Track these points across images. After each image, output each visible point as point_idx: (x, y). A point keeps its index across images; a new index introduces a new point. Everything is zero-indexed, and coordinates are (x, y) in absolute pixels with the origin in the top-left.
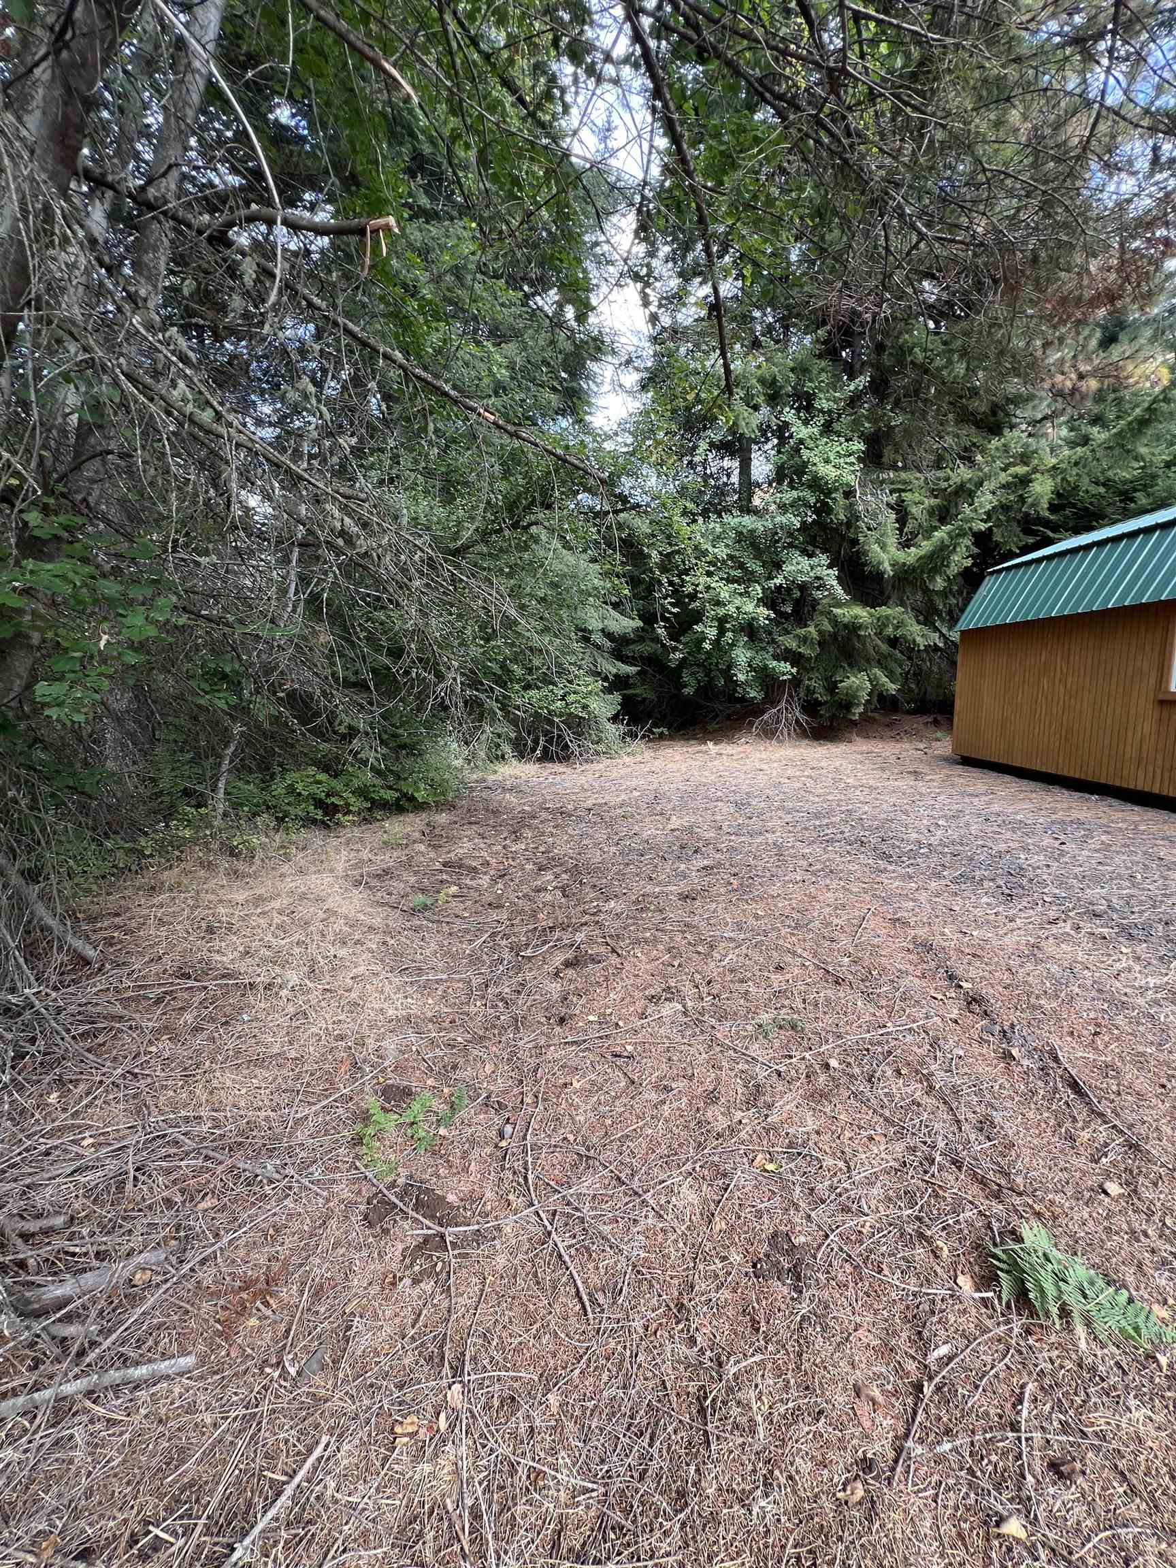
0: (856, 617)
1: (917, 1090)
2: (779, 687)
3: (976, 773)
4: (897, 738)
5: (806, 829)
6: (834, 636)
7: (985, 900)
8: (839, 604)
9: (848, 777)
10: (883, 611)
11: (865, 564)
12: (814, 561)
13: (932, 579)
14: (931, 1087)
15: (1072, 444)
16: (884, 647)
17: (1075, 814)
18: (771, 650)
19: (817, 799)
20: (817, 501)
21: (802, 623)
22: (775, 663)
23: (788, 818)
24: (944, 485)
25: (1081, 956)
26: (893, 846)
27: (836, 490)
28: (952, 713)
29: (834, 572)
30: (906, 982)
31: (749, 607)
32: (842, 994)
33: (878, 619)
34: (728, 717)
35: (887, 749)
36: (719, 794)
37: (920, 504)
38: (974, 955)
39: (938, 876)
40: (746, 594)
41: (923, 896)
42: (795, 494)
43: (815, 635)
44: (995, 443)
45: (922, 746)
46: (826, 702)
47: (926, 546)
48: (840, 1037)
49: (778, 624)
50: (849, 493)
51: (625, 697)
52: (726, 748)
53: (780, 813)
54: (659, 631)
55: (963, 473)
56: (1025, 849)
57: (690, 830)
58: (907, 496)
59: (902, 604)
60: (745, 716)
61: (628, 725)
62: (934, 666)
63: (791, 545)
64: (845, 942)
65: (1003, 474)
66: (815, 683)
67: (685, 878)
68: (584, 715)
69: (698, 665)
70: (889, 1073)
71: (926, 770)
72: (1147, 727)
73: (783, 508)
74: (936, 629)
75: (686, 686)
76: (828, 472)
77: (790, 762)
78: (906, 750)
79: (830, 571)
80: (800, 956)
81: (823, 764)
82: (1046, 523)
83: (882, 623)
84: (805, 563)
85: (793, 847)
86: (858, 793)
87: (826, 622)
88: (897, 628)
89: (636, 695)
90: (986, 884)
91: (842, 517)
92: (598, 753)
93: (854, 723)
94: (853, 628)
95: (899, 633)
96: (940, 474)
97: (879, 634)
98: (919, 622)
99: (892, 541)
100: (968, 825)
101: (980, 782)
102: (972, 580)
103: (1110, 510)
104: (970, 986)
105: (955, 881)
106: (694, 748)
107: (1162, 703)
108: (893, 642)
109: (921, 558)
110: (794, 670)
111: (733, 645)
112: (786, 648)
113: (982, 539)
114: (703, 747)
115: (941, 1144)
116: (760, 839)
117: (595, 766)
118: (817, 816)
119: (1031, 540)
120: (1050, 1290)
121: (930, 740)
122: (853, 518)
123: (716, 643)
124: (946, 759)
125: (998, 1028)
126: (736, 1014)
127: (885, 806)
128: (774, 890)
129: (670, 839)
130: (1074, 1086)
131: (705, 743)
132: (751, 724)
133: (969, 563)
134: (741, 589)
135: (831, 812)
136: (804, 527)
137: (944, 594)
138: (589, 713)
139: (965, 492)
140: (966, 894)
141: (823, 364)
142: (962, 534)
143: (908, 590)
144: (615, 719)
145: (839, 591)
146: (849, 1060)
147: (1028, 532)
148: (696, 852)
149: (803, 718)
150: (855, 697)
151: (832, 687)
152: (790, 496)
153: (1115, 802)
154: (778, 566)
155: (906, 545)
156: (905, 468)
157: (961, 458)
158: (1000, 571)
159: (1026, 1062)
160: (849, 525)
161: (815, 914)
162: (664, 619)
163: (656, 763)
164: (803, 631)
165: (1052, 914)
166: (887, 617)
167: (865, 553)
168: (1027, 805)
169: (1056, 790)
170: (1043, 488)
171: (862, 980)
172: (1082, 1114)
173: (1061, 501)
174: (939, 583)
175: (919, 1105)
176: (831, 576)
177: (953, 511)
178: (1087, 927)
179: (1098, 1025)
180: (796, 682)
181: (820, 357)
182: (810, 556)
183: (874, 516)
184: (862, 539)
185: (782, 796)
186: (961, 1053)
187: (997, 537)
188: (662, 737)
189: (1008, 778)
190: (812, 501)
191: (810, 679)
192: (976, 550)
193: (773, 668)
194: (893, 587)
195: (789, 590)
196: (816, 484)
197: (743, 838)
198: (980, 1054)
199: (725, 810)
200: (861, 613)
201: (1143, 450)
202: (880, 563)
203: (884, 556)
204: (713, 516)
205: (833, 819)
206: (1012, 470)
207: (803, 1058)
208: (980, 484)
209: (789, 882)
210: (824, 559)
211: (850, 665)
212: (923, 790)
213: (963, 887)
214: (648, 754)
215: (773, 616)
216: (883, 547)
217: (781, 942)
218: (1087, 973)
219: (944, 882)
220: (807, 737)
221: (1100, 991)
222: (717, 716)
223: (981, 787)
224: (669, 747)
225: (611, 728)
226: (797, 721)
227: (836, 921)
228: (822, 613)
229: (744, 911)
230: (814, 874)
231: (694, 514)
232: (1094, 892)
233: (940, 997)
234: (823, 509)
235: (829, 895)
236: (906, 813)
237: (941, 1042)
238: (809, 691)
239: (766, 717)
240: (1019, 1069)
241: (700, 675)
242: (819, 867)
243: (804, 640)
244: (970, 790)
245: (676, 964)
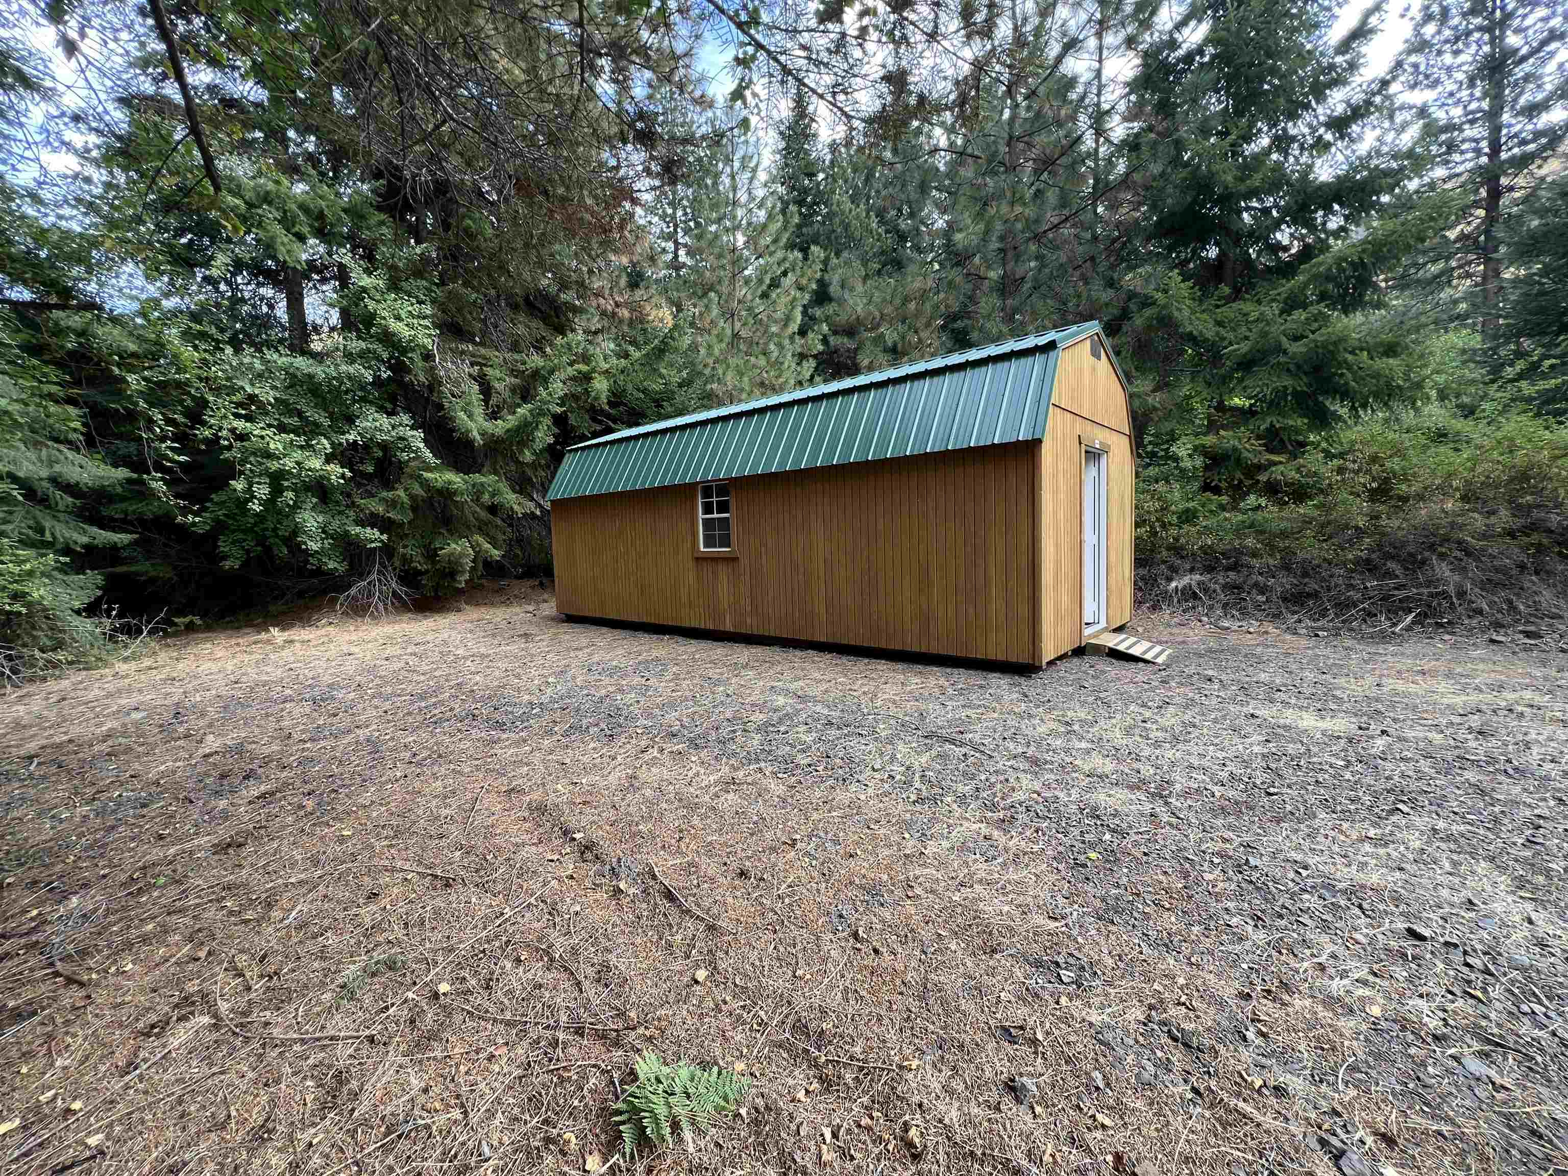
0: (450, 483)
1: (537, 971)
2: (368, 558)
3: (578, 628)
4: (507, 603)
5: (410, 714)
6: (429, 501)
7: (592, 745)
8: (429, 469)
9: (457, 647)
10: (478, 478)
11: (453, 430)
12: (395, 420)
13: (521, 452)
14: (552, 960)
15: (619, 356)
16: (483, 514)
17: (655, 653)
18: (352, 513)
19: (422, 678)
20: (391, 358)
21: (388, 485)
22: (358, 529)
23: (387, 705)
24: (522, 368)
25: (666, 775)
26: (507, 713)
27: (413, 350)
28: (552, 575)
29: (420, 434)
30: (524, 853)
31: (316, 463)
32: (453, 897)
33: (474, 486)
34: (301, 594)
35: (498, 615)
36: (288, 692)
37: (502, 383)
38: (584, 803)
39: (550, 733)
40: (308, 446)
41: (537, 758)
42: (363, 345)
43: (406, 499)
44: (559, 340)
45: (531, 608)
46: (427, 571)
47: (510, 421)
48: (451, 950)
49: (359, 485)
50: (428, 357)
51: (110, 578)
52: (299, 634)
53: (375, 702)
54: (154, 485)
55: (535, 361)
56: (621, 690)
57: (239, 750)
58: (489, 371)
59: (495, 473)
60: (325, 592)
61: (120, 616)
62: (532, 533)
63: (363, 400)
64: (455, 832)
65: (569, 369)
66: (411, 550)
67: (226, 819)
68: (18, 607)
69: (244, 532)
70: (509, 965)
71: (533, 630)
72: (691, 577)
73: (350, 357)
74: (532, 499)
75: (225, 558)
76: (401, 329)
77: (390, 640)
78: (517, 613)
79: (414, 433)
80: (402, 870)
81: (429, 637)
82: (608, 416)
83: (477, 492)
84: (384, 421)
85: (392, 739)
86: (469, 663)
87: (416, 486)
88: (493, 495)
89: (137, 574)
90: (593, 730)
91: (422, 378)
92: (55, 665)
93: (461, 592)
94: (446, 494)
95: (496, 500)
96: (517, 356)
97: (477, 500)
98: (514, 491)
99: (479, 411)
100: (574, 678)
101: (581, 636)
102: (555, 455)
103: (649, 412)
104: (581, 835)
105: (566, 735)
106: (246, 639)
107: (697, 559)
108: (493, 509)
109: (508, 431)
110: (385, 537)
111: (296, 507)
112: (372, 514)
113: (560, 420)
114: (263, 636)
115: (564, 1018)
116: (349, 738)
117: (51, 685)
118: (422, 697)
119: (598, 428)
120: (661, 1111)
121: (538, 603)
122: (434, 384)
123: (270, 503)
124: (553, 619)
125: (608, 867)
126: (306, 986)
127: (497, 673)
128: (366, 798)
129: (200, 769)
130: (669, 896)
131: (268, 631)
132: (334, 601)
133: (551, 440)
134: (301, 440)
135: (439, 689)
136: (378, 382)
137: (534, 466)
138: (29, 605)
139: (538, 377)
140: (576, 744)
141: (383, 217)
142: (542, 413)
143: (500, 458)
144: (91, 610)
145: (428, 454)
146: (463, 973)
147: (594, 420)
148: (247, 777)
149: (402, 590)
150: (458, 563)
151: (431, 555)
152: (356, 345)
153: (680, 639)
154: (350, 420)
155: (494, 415)
156: (482, 344)
157: (535, 347)
158: (576, 450)
159: (632, 891)
160: (430, 388)
161: (420, 812)
162: (160, 468)
163: (180, 666)
164: (390, 494)
165: (643, 743)
166: (482, 484)
167: (453, 419)
168: (620, 651)
169: (640, 634)
170: (601, 385)
171: (477, 871)
172: (674, 918)
173: (617, 397)
174: (528, 456)
175: (541, 986)
176: (417, 439)
177: (532, 392)
178: (669, 747)
179: (681, 831)
180: (387, 550)
181: (379, 208)
182: (390, 414)
183: (457, 384)
184: (447, 405)
185: (378, 681)
186: (578, 908)
187: (573, 420)
188: (190, 628)
189: (604, 630)
190: (385, 356)
191: (405, 547)
192: (557, 431)
193: (357, 535)
194: (486, 455)
195: (366, 447)
196: (387, 338)
197: (322, 743)
198: (596, 901)
199: (297, 711)
200: (455, 479)
201: (664, 371)
202: (469, 431)
203: (471, 425)
204: (248, 350)
205: (441, 697)
206: (576, 366)
207: (406, 1001)
208: (552, 372)
209: (386, 782)
210: (406, 419)
211: (449, 531)
212: (533, 651)
213: (573, 737)
214: (163, 656)
215: (349, 474)
216: (470, 416)
217: (376, 861)
218: (671, 787)
219: (555, 738)
220: (410, 610)
221: (680, 800)
222: (284, 595)
223: (584, 642)
224: (206, 640)
225: (85, 626)
226: (394, 593)
227: (445, 812)
228: (411, 476)
229: (322, 838)
230: (419, 764)
231: (218, 341)
232: (671, 716)
233: (555, 857)
234: (399, 368)
235: (439, 783)
236: (518, 676)
237: (559, 907)
238: (405, 560)
239: (353, 591)
240: (628, 899)
241: (249, 544)
242: (425, 754)
243: (393, 504)
244: (575, 645)
245: (202, 954)
